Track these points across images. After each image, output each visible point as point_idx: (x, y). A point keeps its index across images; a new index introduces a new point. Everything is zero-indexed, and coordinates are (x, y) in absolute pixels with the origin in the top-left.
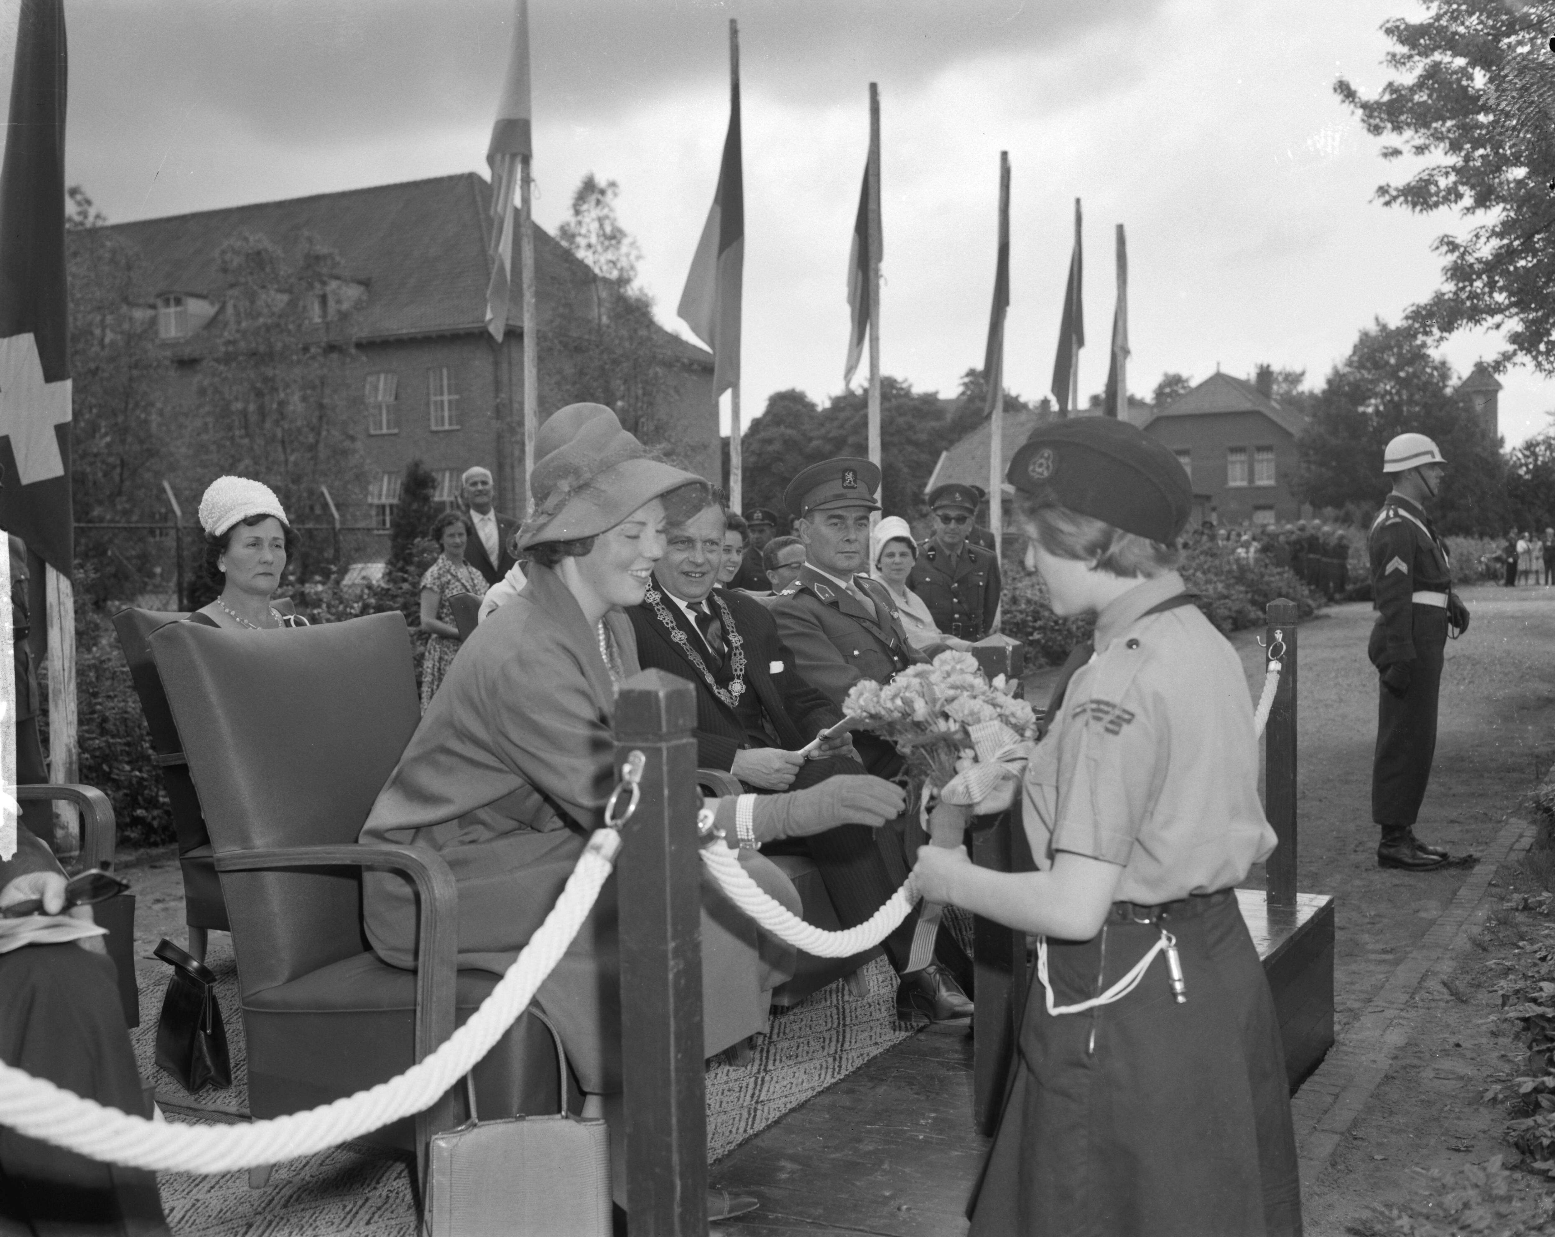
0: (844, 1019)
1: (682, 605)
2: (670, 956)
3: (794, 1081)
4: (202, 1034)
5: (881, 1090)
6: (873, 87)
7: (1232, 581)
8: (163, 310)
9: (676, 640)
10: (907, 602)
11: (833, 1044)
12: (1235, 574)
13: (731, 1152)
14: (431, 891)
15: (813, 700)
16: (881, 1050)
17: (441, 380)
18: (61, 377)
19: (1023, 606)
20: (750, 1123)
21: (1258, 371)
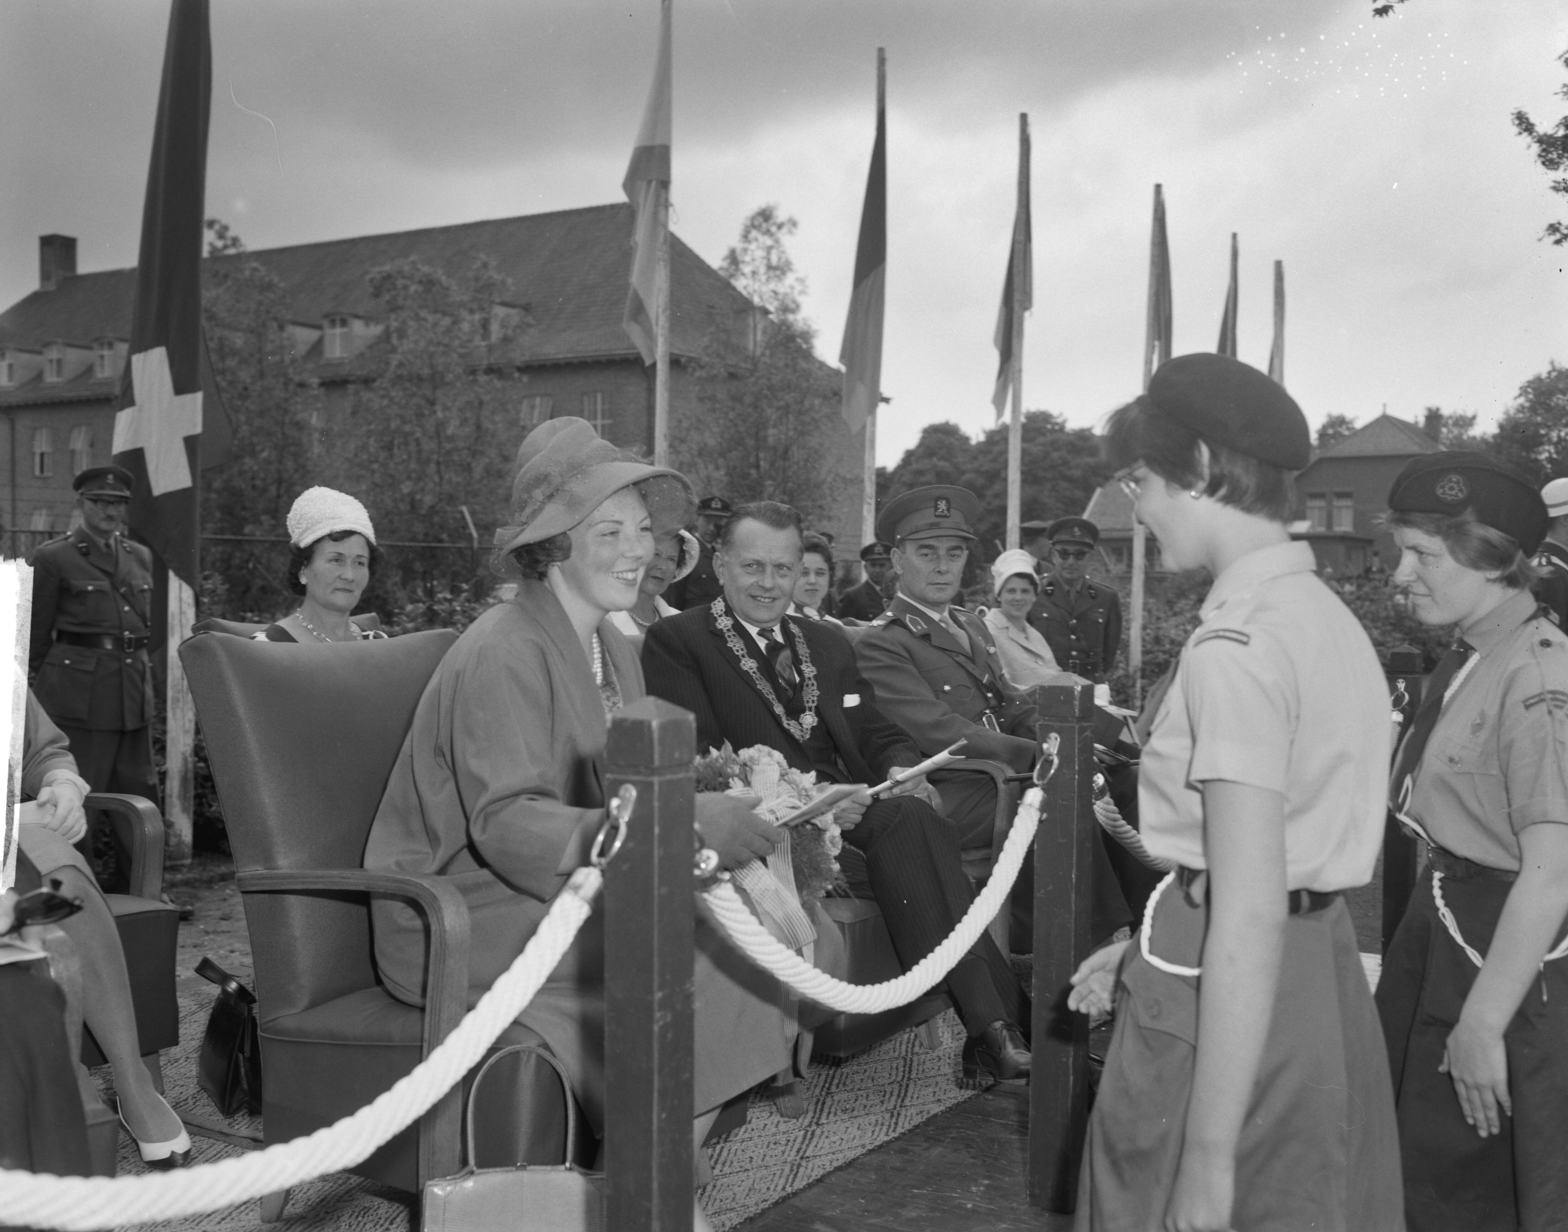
0: (910, 1072)
1: (753, 630)
2: (656, 1007)
3: (845, 1137)
4: (241, 1056)
5: (936, 1151)
6: (1024, 117)
7: (1389, 628)
8: (329, 331)
9: (745, 668)
10: (1027, 638)
11: (894, 1098)
12: (1393, 621)
13: (764, 1211)
14: (441, 920)
15: (889, 736)
16: (942, 1108)
17: (595, 403)
18: (193, 390)
19: (1168, 646)
20: (790, 1180)
21: (1425, 413)
